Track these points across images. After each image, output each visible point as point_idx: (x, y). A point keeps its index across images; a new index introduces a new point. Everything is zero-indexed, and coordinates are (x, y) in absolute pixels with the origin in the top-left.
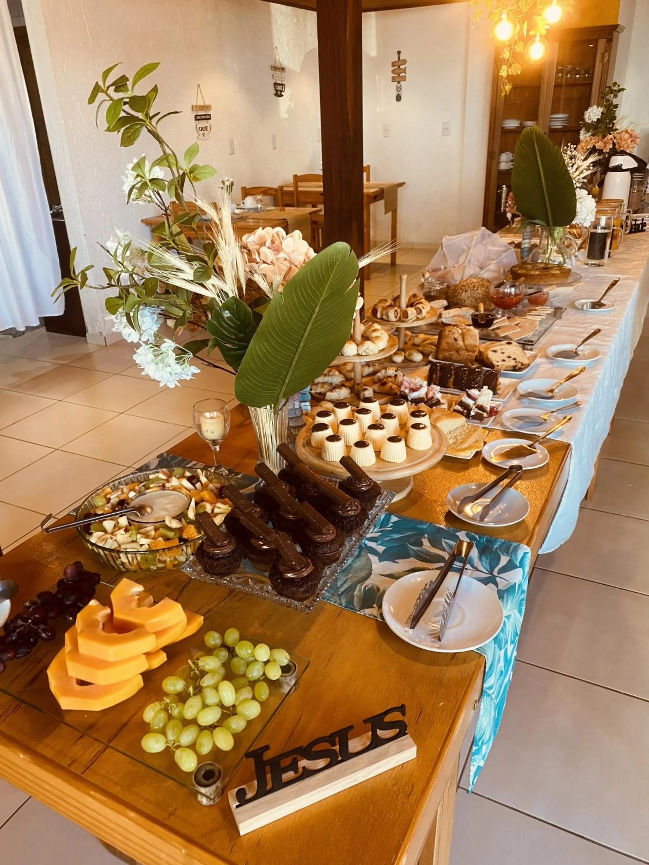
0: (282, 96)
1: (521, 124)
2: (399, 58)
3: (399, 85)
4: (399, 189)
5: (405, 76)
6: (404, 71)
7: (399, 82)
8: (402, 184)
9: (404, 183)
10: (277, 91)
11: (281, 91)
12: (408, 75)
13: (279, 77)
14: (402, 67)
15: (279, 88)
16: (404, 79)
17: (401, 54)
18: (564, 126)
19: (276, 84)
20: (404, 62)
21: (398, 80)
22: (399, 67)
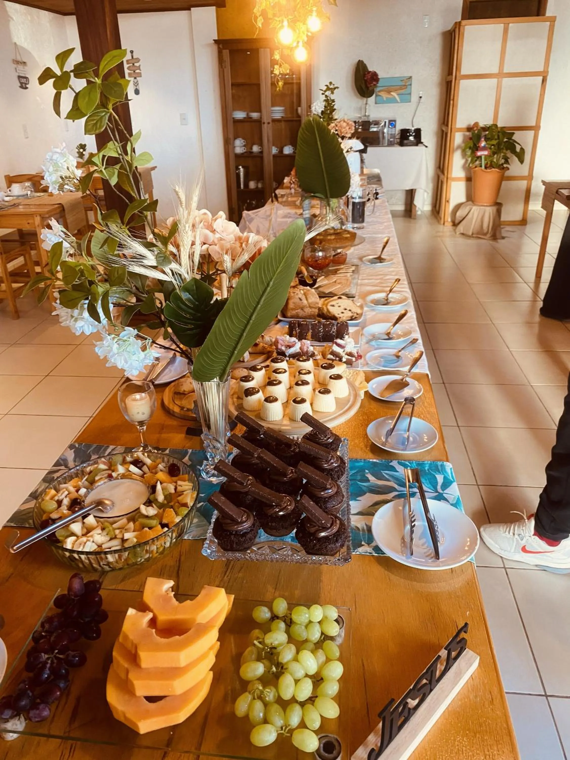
0: (26, 88)
1: (248, 115)
2: (132, 57)
3: (136, 81)
4: (153, 172)
5: (140, 73)
6: (139, 68)
7: (135, 78)
8: (154, 168)
9: (156, 167)
10: (21, 83)
11: (26, 84)
12: (143, 71)
13: (22, 71)
14: (136, 64)
15: (23, 81)
16: (140, 75)
17: (134, 53)
18: (282, 117)
19: (19, 77)
20: (138, 60)
21: (135, 76)
22: (133, 64)
